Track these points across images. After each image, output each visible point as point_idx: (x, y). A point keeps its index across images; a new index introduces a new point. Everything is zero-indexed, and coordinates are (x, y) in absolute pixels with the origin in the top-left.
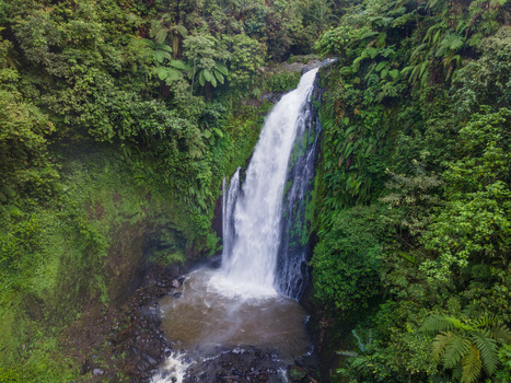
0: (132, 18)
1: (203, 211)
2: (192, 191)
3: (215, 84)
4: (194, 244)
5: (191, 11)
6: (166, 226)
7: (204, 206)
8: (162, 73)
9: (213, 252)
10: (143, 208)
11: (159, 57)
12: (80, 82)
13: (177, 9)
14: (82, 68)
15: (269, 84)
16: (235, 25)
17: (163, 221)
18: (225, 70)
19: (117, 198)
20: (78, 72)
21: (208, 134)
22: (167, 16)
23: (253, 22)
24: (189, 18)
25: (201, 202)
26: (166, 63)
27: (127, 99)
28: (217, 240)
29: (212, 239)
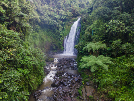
0: (51, 9)
1: (61, 42)
2: (59, 37)
3: (64, 18)
4: (59, 48)
5: (60, 8)
6: (54, 45)
7: (61, 41)
8: (55, 16)
9: (62, 50)
10: (51, 40)
11: (55, 14)
12: (44, 15)
13: (58, 8)
14: (45, 13)
15: (73, 20)
16: (67, 10)
17: (54, 44)
18: (65, 17)
19: (47, 37)
20: (44, 14)
21: (62, 27)
22: (57, 9)
23: (70, 10)
24: (60, 9)
25: (61, 40)
26: (56, 15)
27: (50, 19)
28: (63, 48)
29: (62, 47)
